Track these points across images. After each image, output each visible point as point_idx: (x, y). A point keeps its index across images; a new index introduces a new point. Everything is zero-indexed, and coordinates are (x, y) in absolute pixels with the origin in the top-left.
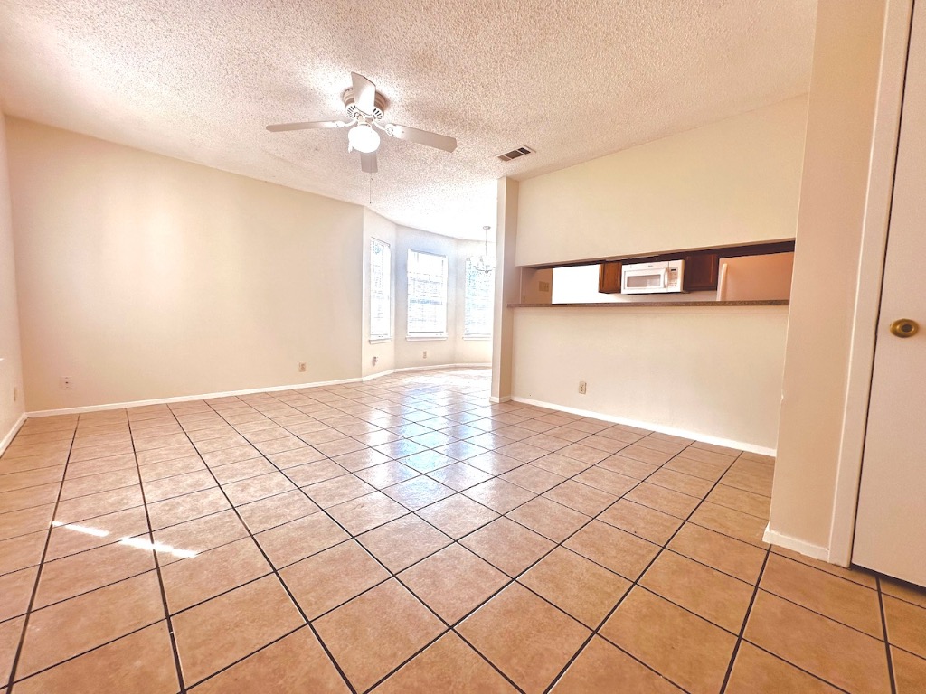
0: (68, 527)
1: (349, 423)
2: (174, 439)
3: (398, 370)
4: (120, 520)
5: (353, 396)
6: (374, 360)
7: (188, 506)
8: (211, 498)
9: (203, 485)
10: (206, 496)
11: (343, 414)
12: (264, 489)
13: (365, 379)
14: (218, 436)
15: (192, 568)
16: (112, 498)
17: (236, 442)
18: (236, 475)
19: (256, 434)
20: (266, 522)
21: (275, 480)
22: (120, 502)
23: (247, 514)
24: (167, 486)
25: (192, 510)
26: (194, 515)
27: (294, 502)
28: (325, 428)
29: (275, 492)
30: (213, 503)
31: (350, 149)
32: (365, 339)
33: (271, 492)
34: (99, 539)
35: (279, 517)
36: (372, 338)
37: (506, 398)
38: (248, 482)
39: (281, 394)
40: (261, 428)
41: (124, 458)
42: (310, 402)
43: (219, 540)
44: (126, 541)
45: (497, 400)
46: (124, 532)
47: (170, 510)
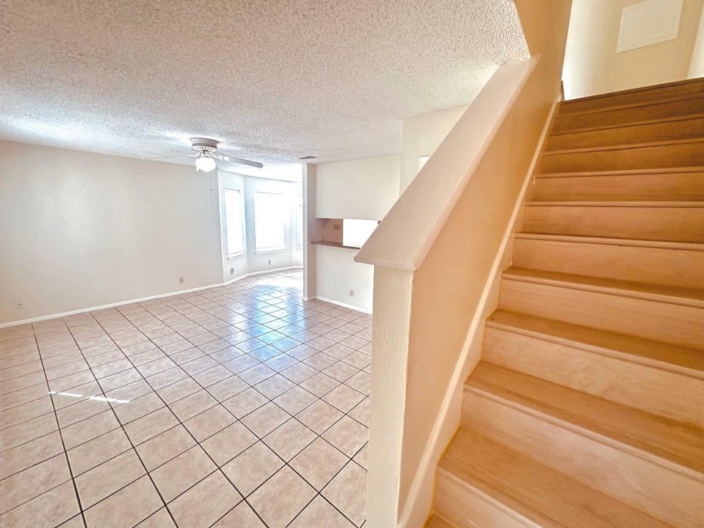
0: (59, 394)
1: (211, 321)
2: (102, 339)
3: (250, 274)
4: (85, 388)
5: (216, 299)
6: (232, 270)
7: (120, 379)
8: (131, 374)
9: (125, 367)
10: (129, 373)
11: (208, 314)
12: (159, 367)
13: (226, 284)
14: (129, 335)
15: (128, 408)
16: (76, 378)
17: (140, 339)
18: (143, 360)
19: (153, 332)
20: (162, 384)
21: (165, 362)
22: (82, 379)
23: (152, 381)
24: (105, 369)
25: (122, 381)
26: (124, 384)
27: (176, 373)
28: (196, 325)
29: (166, 368)
30: (132, 377)
31: (197, 170)
32: (224, 258)
33: (163, 368)
34: (78, 398)
35: (168, 381)
36: (229, 256)
37: (312, 298)
38: (150, 364)
39: (167, 299)
40: (156, 328)
41: (74, 354)
42: (187, 305)
43: (140, 394)
44: (92, 398)
45: (306, 299)
46: (90, 394)
47: (110, 382)
